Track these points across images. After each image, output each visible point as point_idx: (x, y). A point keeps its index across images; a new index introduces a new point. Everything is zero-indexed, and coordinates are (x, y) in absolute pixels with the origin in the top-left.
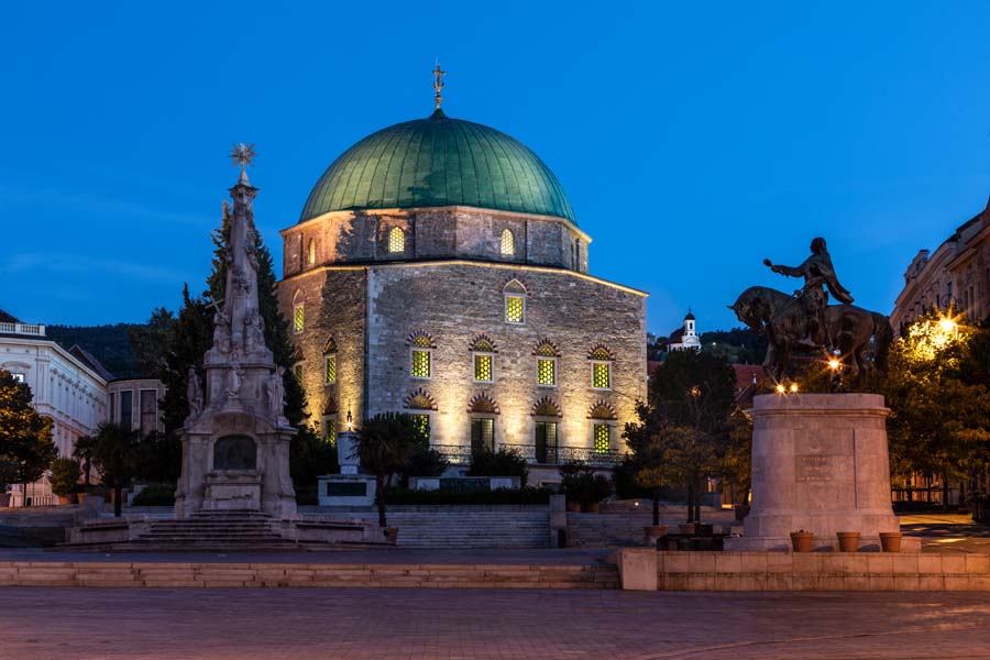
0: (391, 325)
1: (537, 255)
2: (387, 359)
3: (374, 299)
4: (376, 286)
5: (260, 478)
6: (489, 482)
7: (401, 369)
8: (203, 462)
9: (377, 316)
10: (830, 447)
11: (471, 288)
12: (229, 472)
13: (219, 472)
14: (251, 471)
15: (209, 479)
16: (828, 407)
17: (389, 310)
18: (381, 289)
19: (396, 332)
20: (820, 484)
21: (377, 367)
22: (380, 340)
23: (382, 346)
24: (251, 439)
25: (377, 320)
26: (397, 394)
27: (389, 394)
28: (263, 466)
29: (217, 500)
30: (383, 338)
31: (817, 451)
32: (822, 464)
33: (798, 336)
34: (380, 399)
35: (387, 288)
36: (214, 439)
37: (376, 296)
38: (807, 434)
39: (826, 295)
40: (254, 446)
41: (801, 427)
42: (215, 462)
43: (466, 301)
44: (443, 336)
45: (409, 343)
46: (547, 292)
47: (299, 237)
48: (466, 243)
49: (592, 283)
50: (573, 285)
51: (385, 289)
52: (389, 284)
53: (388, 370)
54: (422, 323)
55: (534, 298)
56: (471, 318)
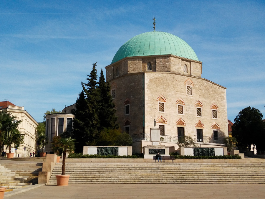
0: (152, 93)
1: (194, 73)
3: (147, 84)
4: (147, 79)
7: (155, 109)
9: (147, 89)
19: (154, 96)
21: (147, 108)
22: (149, 98)
27: (152, 117)
34: (149, 119)
37: (147, 82)
43: (175, 86)
44: (168, 98)
45: (157, 100)
46: (198, 86)
47: (113, 68)
48: (173, 67)
49: (211, 83)
50: (205, 84)
51: (150, 80)
52: (151, 79)
53: (151, 109)
54: (162, 93)
55: (195, 87)
56: (176, 92)
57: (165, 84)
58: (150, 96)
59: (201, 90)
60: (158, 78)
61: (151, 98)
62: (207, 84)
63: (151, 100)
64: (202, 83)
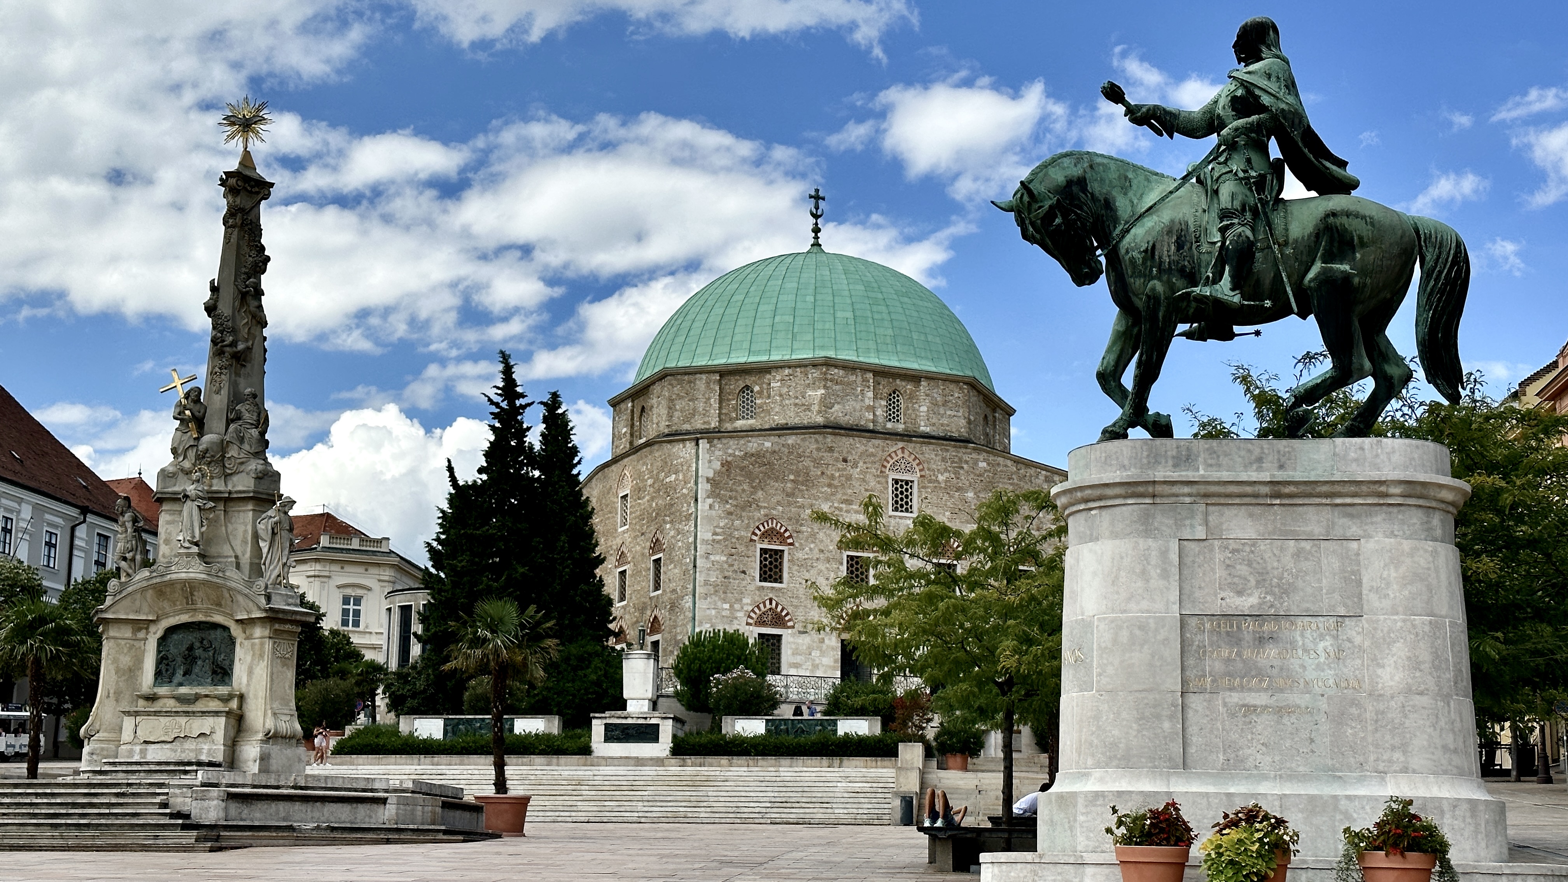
0: (730, 513)
1: (934, 425)
2: (724, 558)
3: (708, 480)
4: (710, 461)
5: (234, 704)
6: (836, 725)
7: (744, 572)
8: (132, 672)
9: (710, 501)
10: (1286, 590)
11: (841, 465)
12: (183, 690)
13: (162, 691)
14: (222, 690)
15: (141, 702)
16: (1280, 476)
17: (728, 494)
18: (717, 465)
19: (737, 523)
20: (1260, 699)
21: (709, 569)
22: (715, 534)
23: (718, 542)
24: (226, 629)
25: (711, 506)
26: (737, 606)
27: (727, 606)
28: (244, 680)
29: (146, 742)
30: (718, 530)
31: (1248, 603)
32: (1261, 640)
33: (1192, 279)
34: (713, 612)
35: (726, 464)
36: (157, 631)
37: (711, 474)
38: (1218, 556)
39: (1277, 169)
40: (232, 641)
41: (1200, 533)
42: (158, 674)
43: (836, 482)
44: (804, 529)
45: (754, 538)
46: (946, 475)
47: (630, 405)
48: (836, 407)
49: (1009, 463)
50: (982, 465)
51: (723, 465)
52: (729, 459)
53: (727, 574)
54: (774, 512)
55: (930, 481)
56: (843, 506)
57: (792, 477)
58: (722, 524)
59: (958, 489)
60: (758, 455)
61: (724, 533)
62: (988, 464)
63: (725, 540)
64: (967, 462)
